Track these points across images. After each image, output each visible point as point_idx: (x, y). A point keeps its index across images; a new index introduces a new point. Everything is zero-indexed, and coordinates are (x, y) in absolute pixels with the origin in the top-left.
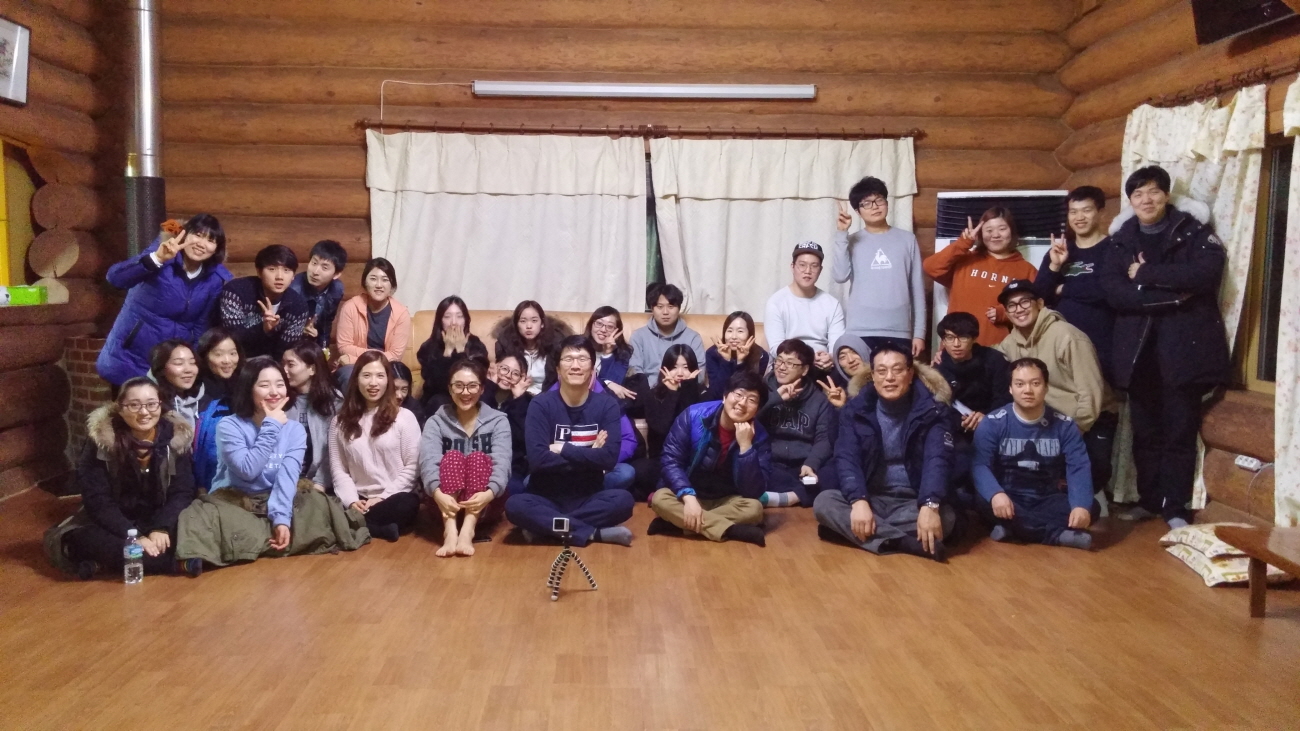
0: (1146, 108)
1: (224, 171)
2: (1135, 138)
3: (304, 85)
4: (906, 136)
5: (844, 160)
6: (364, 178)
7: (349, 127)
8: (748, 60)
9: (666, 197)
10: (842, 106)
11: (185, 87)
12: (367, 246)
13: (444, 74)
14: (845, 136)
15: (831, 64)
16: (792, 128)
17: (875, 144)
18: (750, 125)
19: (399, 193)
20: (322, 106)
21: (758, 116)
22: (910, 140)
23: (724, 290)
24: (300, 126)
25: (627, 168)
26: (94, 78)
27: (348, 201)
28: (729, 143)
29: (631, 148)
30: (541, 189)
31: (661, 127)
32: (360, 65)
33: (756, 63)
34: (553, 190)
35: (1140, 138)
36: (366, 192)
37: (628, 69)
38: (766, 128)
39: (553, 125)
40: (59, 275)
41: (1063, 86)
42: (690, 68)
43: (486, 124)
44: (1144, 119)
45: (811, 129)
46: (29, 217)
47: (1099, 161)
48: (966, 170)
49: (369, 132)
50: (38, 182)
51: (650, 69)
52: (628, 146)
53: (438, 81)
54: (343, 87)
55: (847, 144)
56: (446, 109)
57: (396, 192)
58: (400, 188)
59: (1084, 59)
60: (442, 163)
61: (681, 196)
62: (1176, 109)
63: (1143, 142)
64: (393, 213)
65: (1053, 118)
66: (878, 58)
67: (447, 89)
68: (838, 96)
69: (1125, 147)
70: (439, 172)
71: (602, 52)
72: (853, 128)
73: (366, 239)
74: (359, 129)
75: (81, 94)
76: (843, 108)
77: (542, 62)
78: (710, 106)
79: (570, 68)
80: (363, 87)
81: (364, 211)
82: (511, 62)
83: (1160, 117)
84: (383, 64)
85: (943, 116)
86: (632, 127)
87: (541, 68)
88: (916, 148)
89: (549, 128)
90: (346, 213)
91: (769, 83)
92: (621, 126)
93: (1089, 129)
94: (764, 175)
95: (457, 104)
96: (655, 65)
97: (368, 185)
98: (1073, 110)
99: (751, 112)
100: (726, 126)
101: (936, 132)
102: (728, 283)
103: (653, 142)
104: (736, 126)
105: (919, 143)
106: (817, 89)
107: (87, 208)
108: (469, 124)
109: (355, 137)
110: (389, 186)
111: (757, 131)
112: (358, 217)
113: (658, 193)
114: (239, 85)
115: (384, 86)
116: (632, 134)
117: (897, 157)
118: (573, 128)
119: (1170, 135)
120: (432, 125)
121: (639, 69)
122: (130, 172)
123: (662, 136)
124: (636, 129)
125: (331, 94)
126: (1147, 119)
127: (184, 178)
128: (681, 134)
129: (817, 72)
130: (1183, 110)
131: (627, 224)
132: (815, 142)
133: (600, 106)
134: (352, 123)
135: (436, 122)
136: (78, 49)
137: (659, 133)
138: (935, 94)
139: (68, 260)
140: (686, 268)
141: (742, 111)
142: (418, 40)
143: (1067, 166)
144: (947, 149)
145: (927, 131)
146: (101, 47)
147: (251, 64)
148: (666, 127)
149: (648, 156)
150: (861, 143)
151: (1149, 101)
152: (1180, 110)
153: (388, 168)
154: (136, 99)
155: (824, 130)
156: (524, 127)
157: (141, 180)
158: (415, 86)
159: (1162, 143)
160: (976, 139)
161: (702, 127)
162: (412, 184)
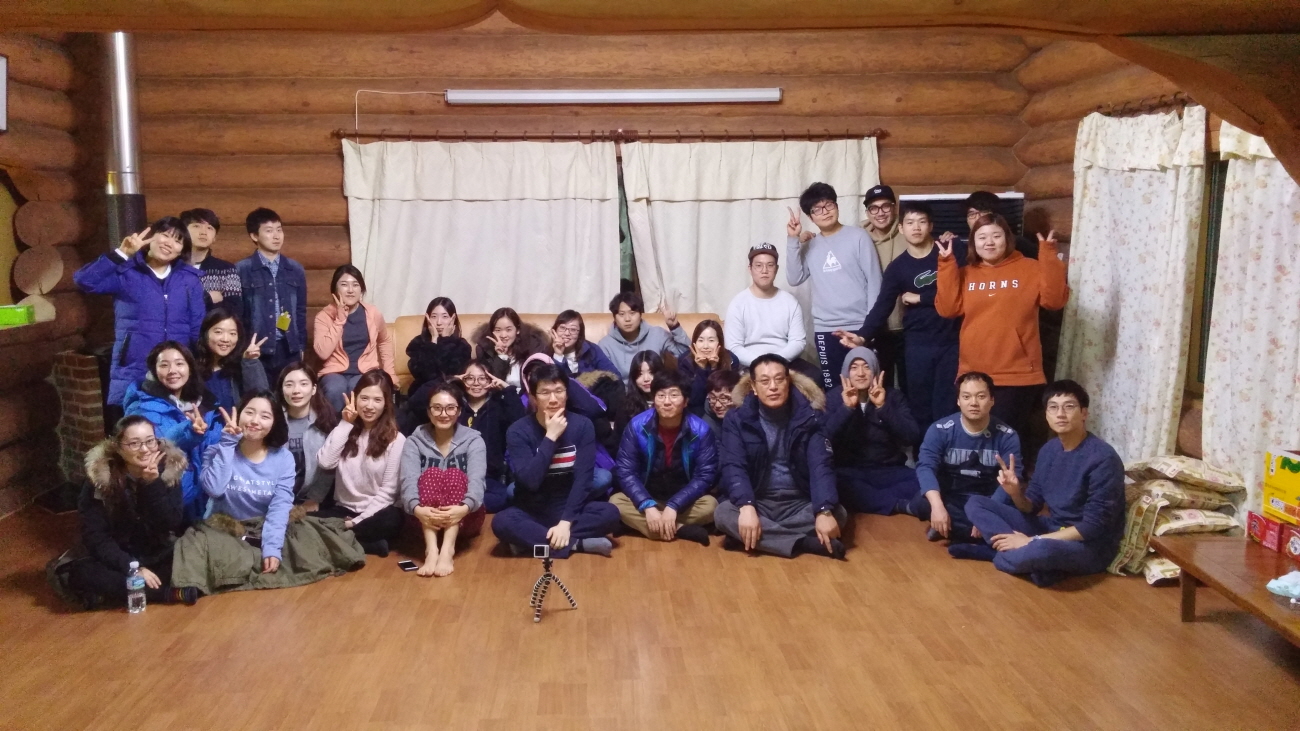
0: (1096, 116)
1: (203, 181)
2: (1086, 145)
3: (279, 96)
4: (869, 136)
5: (809, 161)
6: (342, 186)
7: (326, 138)
8: (714, 64)
9: (638, 200)
10: (807, 107)
11: (162, 99)
12: (347, 253)
13: (417, 83)
14: (810, 137)
15: (795, 66)
16: (759, 130)
17: (839, 145)
18: (718, 128)
19: (377, 202)
20: (298, 116)
21: (726, 119)
22: (874, 140)
23: (696, 289)
24: (277, 136)
25: (599, 173)
26: (70, 93)
27: (326, 210)
28: (698, 146)
29: (602, 153)
30: (517, 195)
31: (632, 132)
32: (333, 75)
33: (722, 67)
34: (528, 195)
35: (1090, 146)
36: (343, 200)
37: (597, 75)
38: (733, 130)
39: (526, 132)
40: (45, 292)
41: (1021, 84)
42: (658, 72)
43: (460, 131)
44: (1094, 127)
45: (778, 131)
46: (11, 234)
47: (1054, 161)
48: (927, 167)
49: (345, 142)
50: (20, 200)
51: (620, 74)
52: (600, 152)
53: (412, 90)
54: (317, 97)
55: (812, 145)
56: (421, 117)
57: (373, 200)
58: (377, 196)
59: (1039, 61)
60: (418, 171)
61: (651, 199)
62: (1123, 119)
63: (1093, 149)
64: (372, 221)
65: (1012, 115)
66: (841, 60)
67: (420, 98)
68: (804, 98)
69: (1076, 153)
70: (415, 181)
71: (572, 58)
72: (818, 129)
73: (345, 246)
74: (335, 139)
75: (60, 112)
76: (807, 110)
77: (513, 70)
78: (679, 110)
79: (540, 75)
80: (338, 98)
81: (343, 219)
82: (482, 70)
83: (1109, 126)
84: (356, 74)
85: (906, 116)
86: (603, 132)
87: (512, 75)
88: (879, 147)
89: (521, 135)
90: (325, 221)
91: (736, 87)
92: (593, 132)
93: (1044, 128)
94: (733, 177)
95: (431, 112)
96: (623, 71)
97: (347, 193)
98: (1030, 109)
99: (719, 114)
100: (695, 129)
101: (898, 131)
102: (700, 281)
103: (624, 147)
104: (704, 130)
105: (882, 142)
106: (782, 91)
107: (68, 224)
108: (443, 131)
109: (331, 146)
110: (367, 194)
111: (725, 133)
112: (337, 225)
113: (630, 195)
114: (215, 97)
115: (359, 96)
116: (603, 139)
117: (861, 157)
118: (544, 134)
119: (1117, 144)
120: (407, 134)
121: (609, 74)
122: (111, 190)
123: (633, 141)
124: (607, 134)
125: (306, 104)
126: (1097, 127)
127: (165, 190)
128: (651, 138)
129: (782, 74)
130: (1130, 120)
131: (600, 227)
132: (781, 144)
133: (571, 112)
134: (328, 133)
135: (411, 131)
136: (55, 68)
137: (629, 138)
138: (896, 95)
139: (52, 278)
140: (658, 267)
141: (711, 114)
142: (391, 49)
143: (1024, 162)
144: (910, 147)
145: (890, 130)
146: (77, 63)
147: (227, 75)
148: (636, 131)
149: (619, 159)
150: (826, 144)
151: (1099, 108)
152: (1128, 121)
153: (365, 176)
154: (113, 112)
155: (790, 131)
156: (498, 134)
157: (121, 197)
158: (390, 96)
159: (1110, 151)
160: (937, 137)
161: (671, 130)
162: (389, 193)
